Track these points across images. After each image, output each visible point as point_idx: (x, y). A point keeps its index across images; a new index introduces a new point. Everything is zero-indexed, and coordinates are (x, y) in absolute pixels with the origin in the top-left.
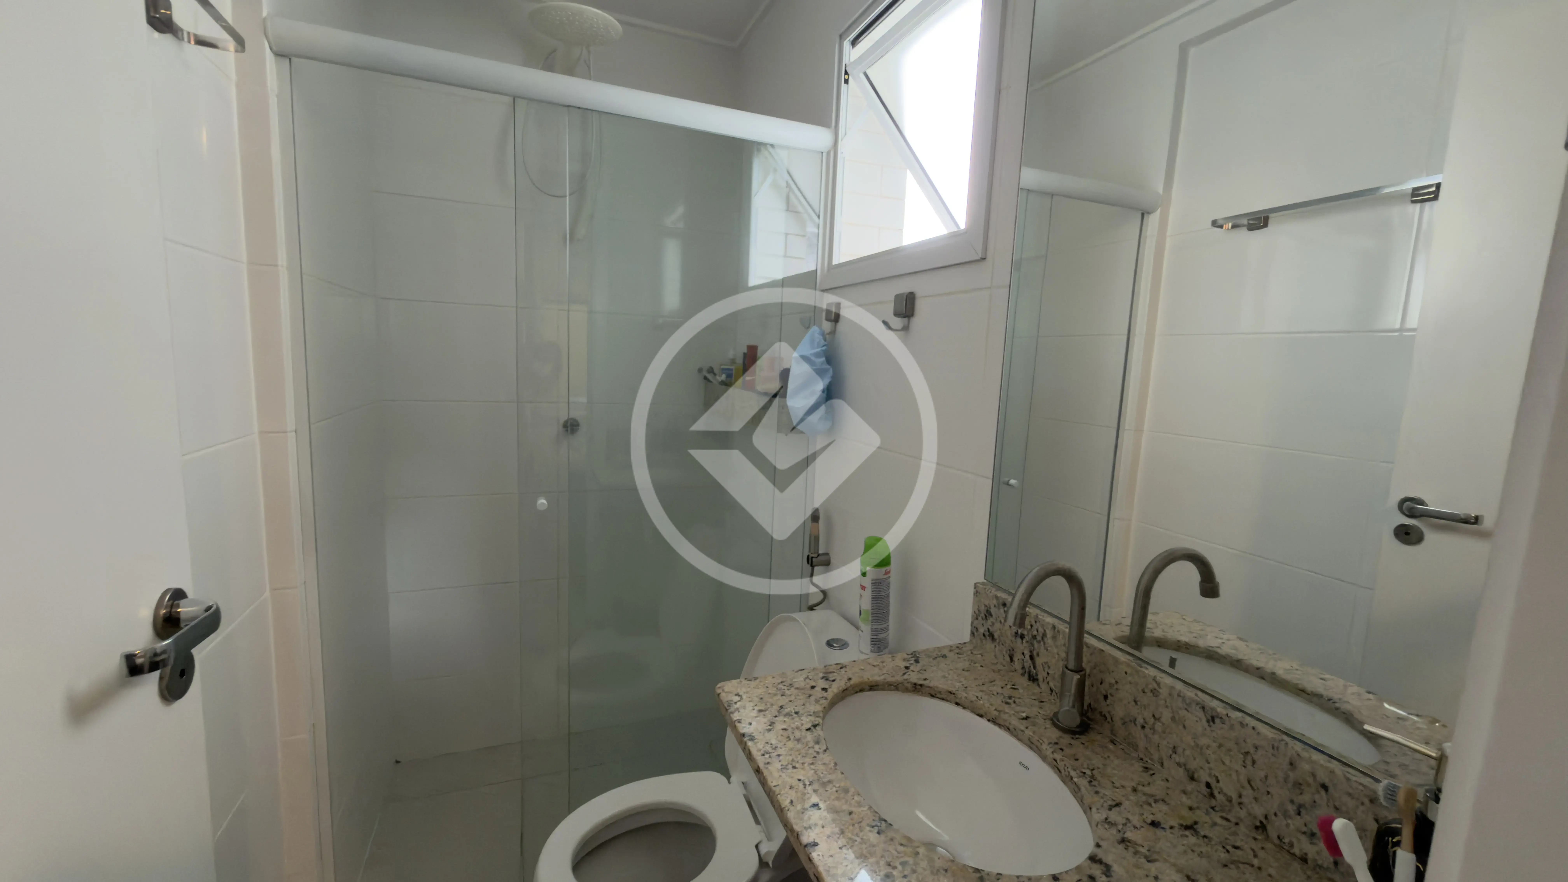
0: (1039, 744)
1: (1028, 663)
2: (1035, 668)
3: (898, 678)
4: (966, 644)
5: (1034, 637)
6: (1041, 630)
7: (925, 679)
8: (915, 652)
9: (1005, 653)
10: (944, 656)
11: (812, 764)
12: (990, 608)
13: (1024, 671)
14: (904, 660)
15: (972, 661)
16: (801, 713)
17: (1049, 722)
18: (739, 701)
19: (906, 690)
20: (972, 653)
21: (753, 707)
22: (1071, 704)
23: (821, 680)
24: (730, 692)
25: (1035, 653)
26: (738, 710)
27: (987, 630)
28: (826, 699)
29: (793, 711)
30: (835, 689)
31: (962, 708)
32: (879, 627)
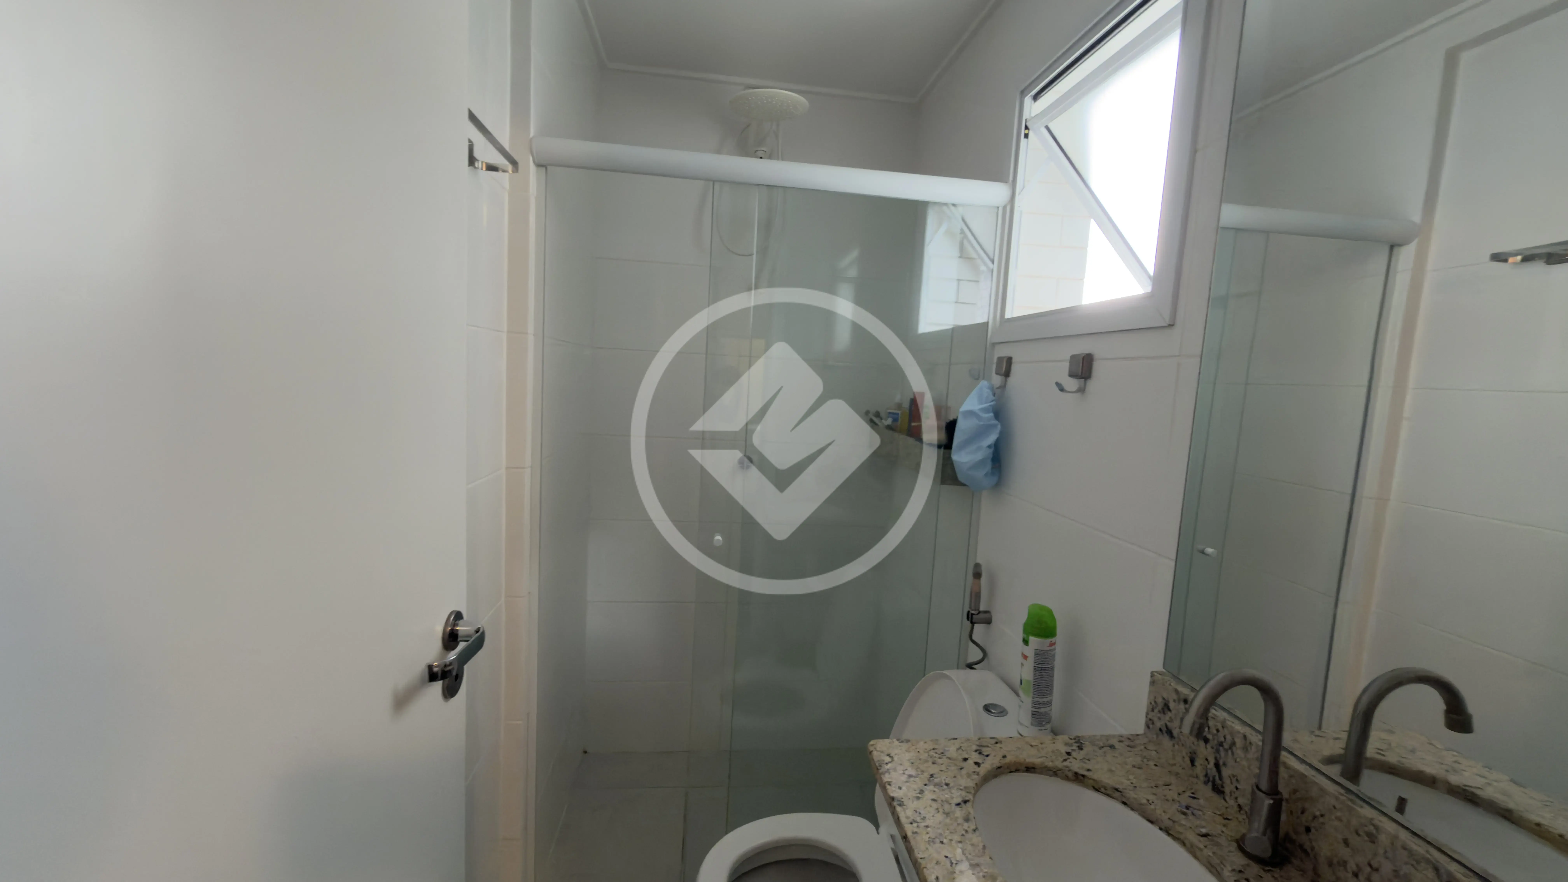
0: (1219, 869)
1: (1213, 772)
2: (1221, 778)
3: (1059, 764)
4: (1140, 736)
5: (1221, 744)
6: (1229, 737)
7: (1089, 770)
8: (1078, 737)
9: (1184, 754)
10: (1112, 747)
11: (960, 842)
12: (1168, 701)
13: (1206, 779)
14: (1066, 744)
15: (1145, 757)
16: (951, 785)
17: (1235, 845)
18: (890, 762)
19: (1067, 778)
20: (1145, 748)
21: (903, 771)
22: (1261, 829)
23: (975, 753)
24: (882, 752)
25: (1221, 762)
26: (888, 771)
27: (1164, 725)
28: (978, 774)
29: (944, 782)
30: (988, 765)
31: (1129, 809)
32: (1041, 700)
